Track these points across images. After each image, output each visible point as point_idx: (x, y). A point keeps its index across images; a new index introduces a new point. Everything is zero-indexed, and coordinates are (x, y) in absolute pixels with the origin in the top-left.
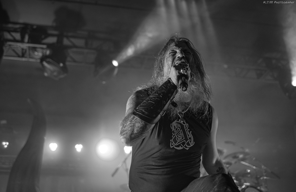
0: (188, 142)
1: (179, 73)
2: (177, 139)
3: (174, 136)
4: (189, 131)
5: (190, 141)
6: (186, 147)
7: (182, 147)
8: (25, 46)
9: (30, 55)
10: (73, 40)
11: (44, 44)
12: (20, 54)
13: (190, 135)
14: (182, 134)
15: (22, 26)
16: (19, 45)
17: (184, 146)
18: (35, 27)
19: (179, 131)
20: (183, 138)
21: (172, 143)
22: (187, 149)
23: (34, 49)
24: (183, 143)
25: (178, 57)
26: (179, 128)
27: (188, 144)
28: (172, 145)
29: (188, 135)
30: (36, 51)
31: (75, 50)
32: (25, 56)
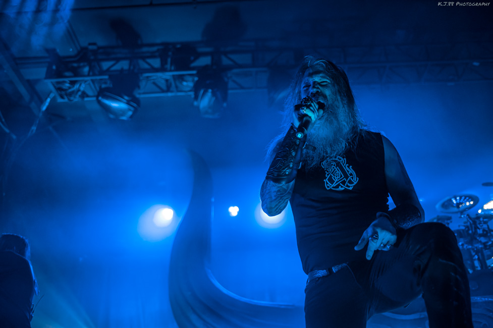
0: (350, 180)
1: (299, 114)
2: (334, 178)
3: (328, 175)
4: (348, 167)
5: (352, 178)
6: (349, 187)
7: (342, 187)
8: (168, 75)
9: (177, 87)
10: (233, 56)
11: (193, 69)
12: (164, 87)
13: (350, 170)
14: (340, 172)
15: (160, 47)
16: (159, 74)
17: (346, 185)
18: (178, 46)
19: (335, 169)
20: (341, 176)
21: (327, 183)
22: (351, 189)
23: (181, 78)
24: (344, 183)
25: (312, 93)
26: (334, 165)
27: (350, 182)
28: (328, 187)
29: (348, 171)
30: (183, 80)
31: (235, 71)
32: (171, 89)
